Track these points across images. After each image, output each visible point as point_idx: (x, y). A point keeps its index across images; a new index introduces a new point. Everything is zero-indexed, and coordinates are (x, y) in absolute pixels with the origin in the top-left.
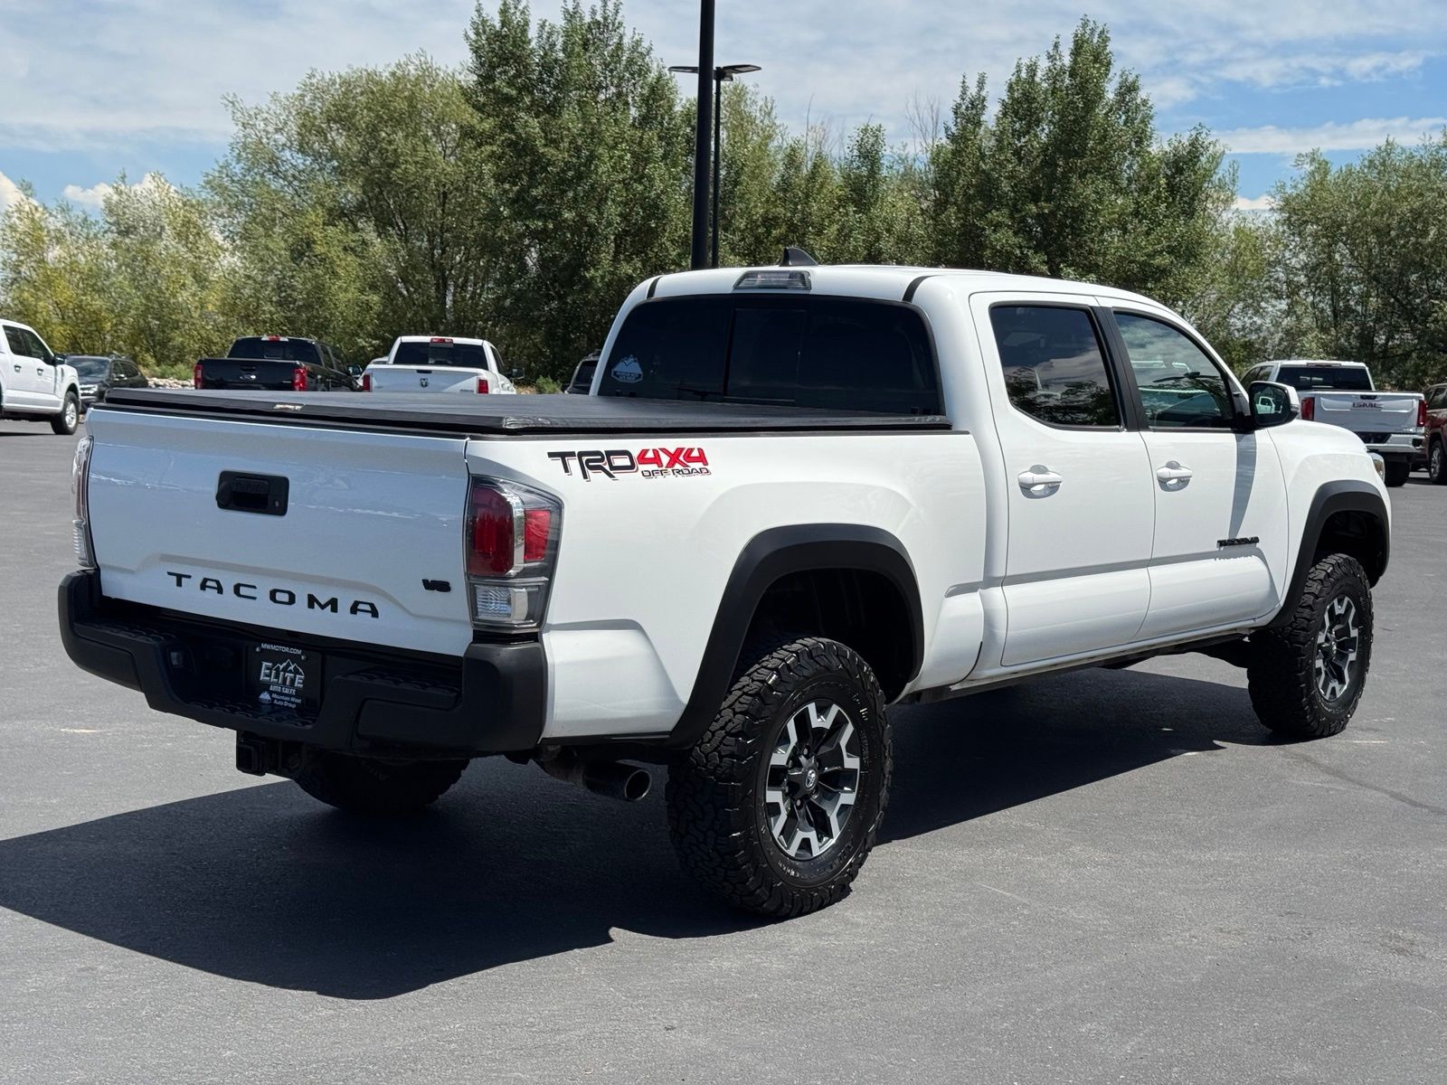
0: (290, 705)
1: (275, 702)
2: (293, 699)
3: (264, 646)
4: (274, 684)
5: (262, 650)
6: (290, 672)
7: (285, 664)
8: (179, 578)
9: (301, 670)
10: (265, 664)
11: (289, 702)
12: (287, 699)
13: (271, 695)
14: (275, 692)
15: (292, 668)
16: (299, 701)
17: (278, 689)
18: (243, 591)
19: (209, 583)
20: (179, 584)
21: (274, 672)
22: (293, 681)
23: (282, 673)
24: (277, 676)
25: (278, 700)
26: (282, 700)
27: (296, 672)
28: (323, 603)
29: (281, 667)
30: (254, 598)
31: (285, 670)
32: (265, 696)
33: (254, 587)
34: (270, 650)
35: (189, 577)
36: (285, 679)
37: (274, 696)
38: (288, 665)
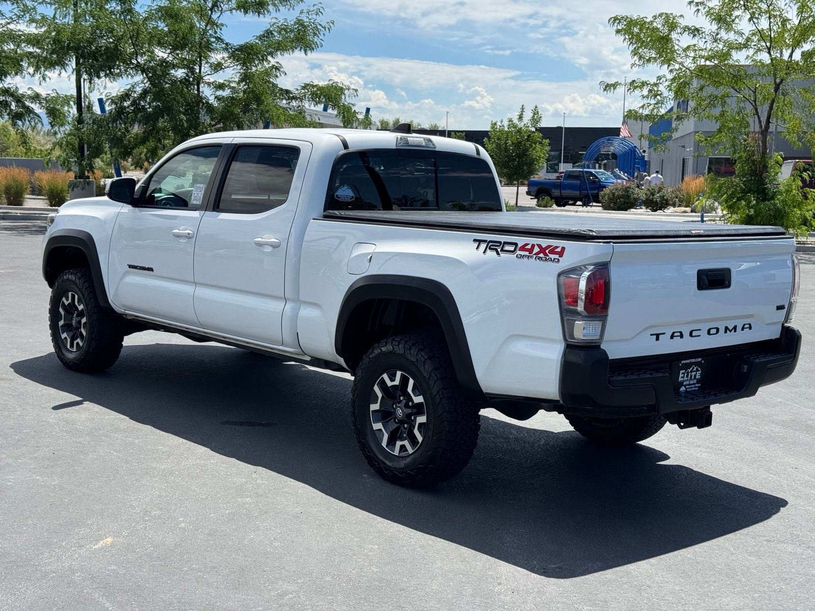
0: (695, 389)
1: (688, 390)
2: (696, 385)
3: (682, 362)
4: (686, 381)
5: (682, 364)
6: (694, 371)
7: (691, 368)
8: (658, 336)
9: (699, 369)
10: (681, 372)
11: (694, 387)
12: (693, 386)
13: (685, 387)
14: (687, 385)
15: (695, 369)
16: (700, 385)
17: (688, 383)
18: (694, 333)
19: (675, 334)
20: (657, 339)
21: (686, 374)
22: (695, 376)
23: (690, 374)
24: (687, 376)
25: (689, 388)
26: (691, 388)
27: (697, 370)
28: (731, 329)
29: (690, 371)
30: (700, 336)
31: (691, 372)
32: (683, 389)
33: (700, 330)
34: (686, 363)
35: (664, 334)
36: (691, 376)
37: (687, 387)
38: (693, 368)
